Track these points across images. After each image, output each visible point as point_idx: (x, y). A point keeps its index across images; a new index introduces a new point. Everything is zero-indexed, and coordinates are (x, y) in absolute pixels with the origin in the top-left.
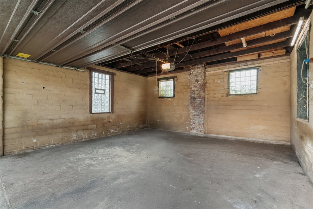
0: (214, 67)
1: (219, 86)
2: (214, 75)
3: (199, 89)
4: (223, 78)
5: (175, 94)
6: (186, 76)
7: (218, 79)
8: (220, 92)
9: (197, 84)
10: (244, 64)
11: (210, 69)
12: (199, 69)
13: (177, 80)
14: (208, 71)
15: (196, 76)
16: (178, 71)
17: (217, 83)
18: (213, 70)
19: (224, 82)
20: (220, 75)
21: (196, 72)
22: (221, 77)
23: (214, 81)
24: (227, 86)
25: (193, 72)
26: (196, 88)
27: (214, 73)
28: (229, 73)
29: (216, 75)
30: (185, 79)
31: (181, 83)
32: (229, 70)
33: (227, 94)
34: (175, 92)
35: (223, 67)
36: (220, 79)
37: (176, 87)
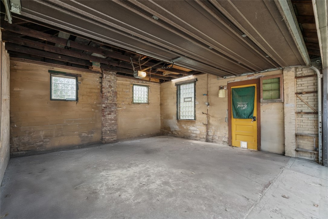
0: (123, 78)
1: (127, 95)
2: (122, 84)
3: (112, 95)
4: (129, 89)
5: (79, 96)
6: (95, 78)
7: (125, 89)
8: (127, 100)
9: (110, 90)
10: (141, 82)
11: (119, 78)
12: (112, 75)
13: (82, 80)
14: (118, 79)
15: (109, 81)
16: (85, 69)
17: (125, 92)
18: (121, 80)
19: (130, 92)
20: (127, 85)
21: (109, 78)
22: (128, 87)
23: (122, 89)
24: (132, 95)
25: (106, 77)
26: (109, 94)
27: (122, 83)
28: (133, 86)
29: (124, 85)
30: (94, 81)
31: (87, 84)
32: (133, 83)
33: (132, 102)
34: (79, 95)
35: (129, 79)
36: (127, 89)
37: (79, 88)
